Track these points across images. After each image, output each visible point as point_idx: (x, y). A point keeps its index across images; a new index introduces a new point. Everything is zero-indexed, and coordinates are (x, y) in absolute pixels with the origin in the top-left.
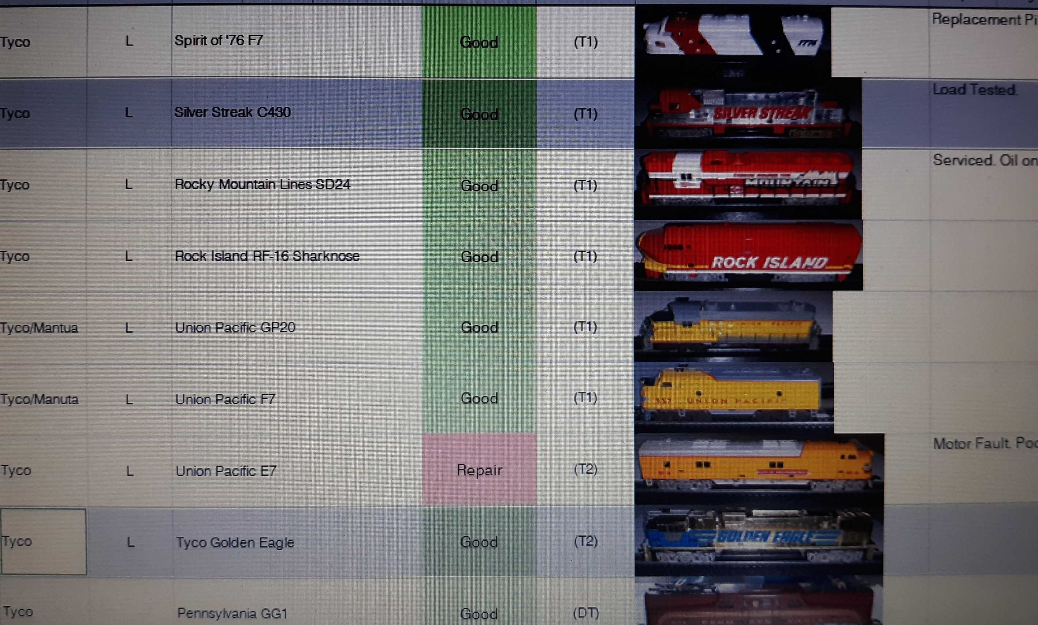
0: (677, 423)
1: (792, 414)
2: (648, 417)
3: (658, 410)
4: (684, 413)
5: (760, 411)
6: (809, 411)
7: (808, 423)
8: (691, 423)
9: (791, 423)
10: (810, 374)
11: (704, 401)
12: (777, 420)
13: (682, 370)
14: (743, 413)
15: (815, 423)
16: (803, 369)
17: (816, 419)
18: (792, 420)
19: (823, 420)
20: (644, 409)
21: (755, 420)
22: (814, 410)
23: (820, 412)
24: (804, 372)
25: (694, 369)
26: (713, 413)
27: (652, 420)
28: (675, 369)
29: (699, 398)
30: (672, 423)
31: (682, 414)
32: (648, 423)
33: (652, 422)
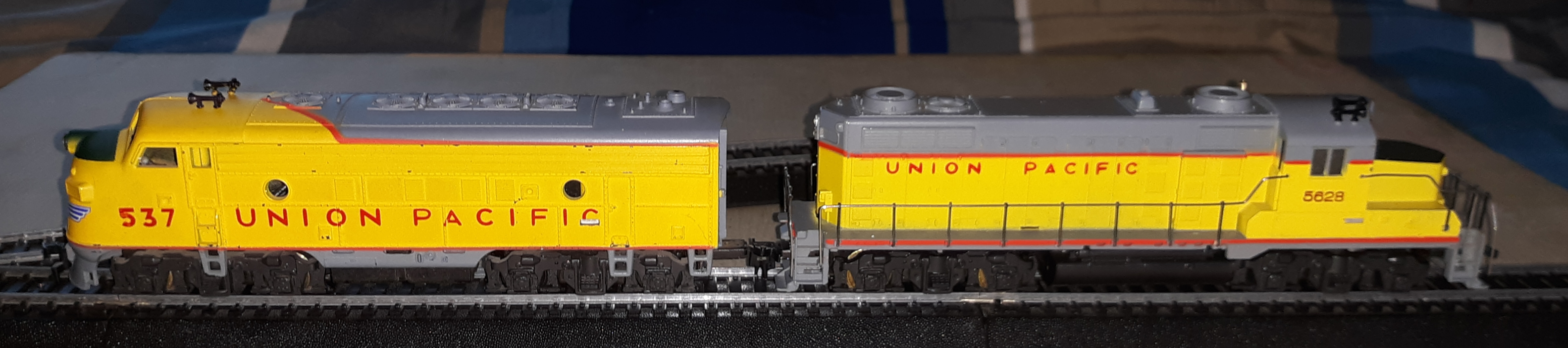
0: (194, 300)
1: (620, 266)
2: (89, 278)
3: (127, 252)
4: (221, 260)
5: (499, 253)
6: (682, 253)
7: (678, 298)
8: (246, 301)
9: (615, 299)
10: (685, 116)
11: (295, 218)
12: (565, 289)
13: (218, 101)
14: (438, 262)
15: (706, 298)
16: (662, 95)
17: (707, 285)
18: (617, 287)
19: (735, 287)
20: (76, 248)
21: (483, 288)
22: (699, 252)
23: (720, 256)
24: (665, 105)
25: (257, 98)
26: (328, 261)
27: (105, 287)
28: (192, 99)
29: (278, 206)
30: (179, 300)
31: (214, 266)
32: (87, 301)
33: (102, 299)
